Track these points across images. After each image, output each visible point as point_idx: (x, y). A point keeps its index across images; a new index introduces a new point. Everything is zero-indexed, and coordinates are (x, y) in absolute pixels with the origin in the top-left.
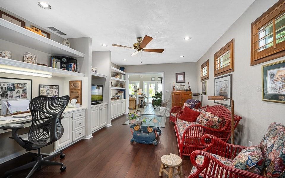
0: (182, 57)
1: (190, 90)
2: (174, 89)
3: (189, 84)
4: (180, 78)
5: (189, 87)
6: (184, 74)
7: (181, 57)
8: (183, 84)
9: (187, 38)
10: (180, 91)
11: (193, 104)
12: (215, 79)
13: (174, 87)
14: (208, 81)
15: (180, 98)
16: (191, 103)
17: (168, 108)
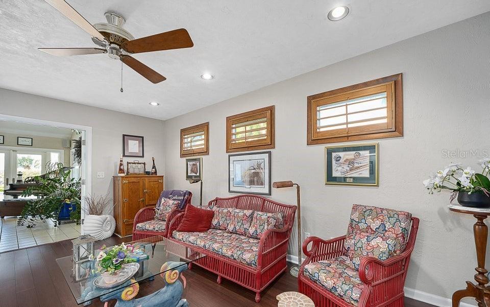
0: (154, 104)
1: (156, 172)
2: (121, 171)
3: (154, 161)
4: (134, 146)
5: (154, 167)
6: (141, 139)
7: (152, 103)
8: (140, 160)
9: (207, 76)
10: (136, 174)
11: (182, 198)
12: (229, 156)
13: (121, 165)
14: (204, 158)
15: (141, 189)
16: (176, 197)
17: (108, 216)
